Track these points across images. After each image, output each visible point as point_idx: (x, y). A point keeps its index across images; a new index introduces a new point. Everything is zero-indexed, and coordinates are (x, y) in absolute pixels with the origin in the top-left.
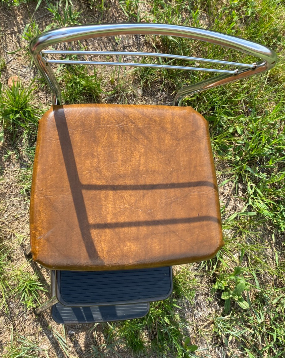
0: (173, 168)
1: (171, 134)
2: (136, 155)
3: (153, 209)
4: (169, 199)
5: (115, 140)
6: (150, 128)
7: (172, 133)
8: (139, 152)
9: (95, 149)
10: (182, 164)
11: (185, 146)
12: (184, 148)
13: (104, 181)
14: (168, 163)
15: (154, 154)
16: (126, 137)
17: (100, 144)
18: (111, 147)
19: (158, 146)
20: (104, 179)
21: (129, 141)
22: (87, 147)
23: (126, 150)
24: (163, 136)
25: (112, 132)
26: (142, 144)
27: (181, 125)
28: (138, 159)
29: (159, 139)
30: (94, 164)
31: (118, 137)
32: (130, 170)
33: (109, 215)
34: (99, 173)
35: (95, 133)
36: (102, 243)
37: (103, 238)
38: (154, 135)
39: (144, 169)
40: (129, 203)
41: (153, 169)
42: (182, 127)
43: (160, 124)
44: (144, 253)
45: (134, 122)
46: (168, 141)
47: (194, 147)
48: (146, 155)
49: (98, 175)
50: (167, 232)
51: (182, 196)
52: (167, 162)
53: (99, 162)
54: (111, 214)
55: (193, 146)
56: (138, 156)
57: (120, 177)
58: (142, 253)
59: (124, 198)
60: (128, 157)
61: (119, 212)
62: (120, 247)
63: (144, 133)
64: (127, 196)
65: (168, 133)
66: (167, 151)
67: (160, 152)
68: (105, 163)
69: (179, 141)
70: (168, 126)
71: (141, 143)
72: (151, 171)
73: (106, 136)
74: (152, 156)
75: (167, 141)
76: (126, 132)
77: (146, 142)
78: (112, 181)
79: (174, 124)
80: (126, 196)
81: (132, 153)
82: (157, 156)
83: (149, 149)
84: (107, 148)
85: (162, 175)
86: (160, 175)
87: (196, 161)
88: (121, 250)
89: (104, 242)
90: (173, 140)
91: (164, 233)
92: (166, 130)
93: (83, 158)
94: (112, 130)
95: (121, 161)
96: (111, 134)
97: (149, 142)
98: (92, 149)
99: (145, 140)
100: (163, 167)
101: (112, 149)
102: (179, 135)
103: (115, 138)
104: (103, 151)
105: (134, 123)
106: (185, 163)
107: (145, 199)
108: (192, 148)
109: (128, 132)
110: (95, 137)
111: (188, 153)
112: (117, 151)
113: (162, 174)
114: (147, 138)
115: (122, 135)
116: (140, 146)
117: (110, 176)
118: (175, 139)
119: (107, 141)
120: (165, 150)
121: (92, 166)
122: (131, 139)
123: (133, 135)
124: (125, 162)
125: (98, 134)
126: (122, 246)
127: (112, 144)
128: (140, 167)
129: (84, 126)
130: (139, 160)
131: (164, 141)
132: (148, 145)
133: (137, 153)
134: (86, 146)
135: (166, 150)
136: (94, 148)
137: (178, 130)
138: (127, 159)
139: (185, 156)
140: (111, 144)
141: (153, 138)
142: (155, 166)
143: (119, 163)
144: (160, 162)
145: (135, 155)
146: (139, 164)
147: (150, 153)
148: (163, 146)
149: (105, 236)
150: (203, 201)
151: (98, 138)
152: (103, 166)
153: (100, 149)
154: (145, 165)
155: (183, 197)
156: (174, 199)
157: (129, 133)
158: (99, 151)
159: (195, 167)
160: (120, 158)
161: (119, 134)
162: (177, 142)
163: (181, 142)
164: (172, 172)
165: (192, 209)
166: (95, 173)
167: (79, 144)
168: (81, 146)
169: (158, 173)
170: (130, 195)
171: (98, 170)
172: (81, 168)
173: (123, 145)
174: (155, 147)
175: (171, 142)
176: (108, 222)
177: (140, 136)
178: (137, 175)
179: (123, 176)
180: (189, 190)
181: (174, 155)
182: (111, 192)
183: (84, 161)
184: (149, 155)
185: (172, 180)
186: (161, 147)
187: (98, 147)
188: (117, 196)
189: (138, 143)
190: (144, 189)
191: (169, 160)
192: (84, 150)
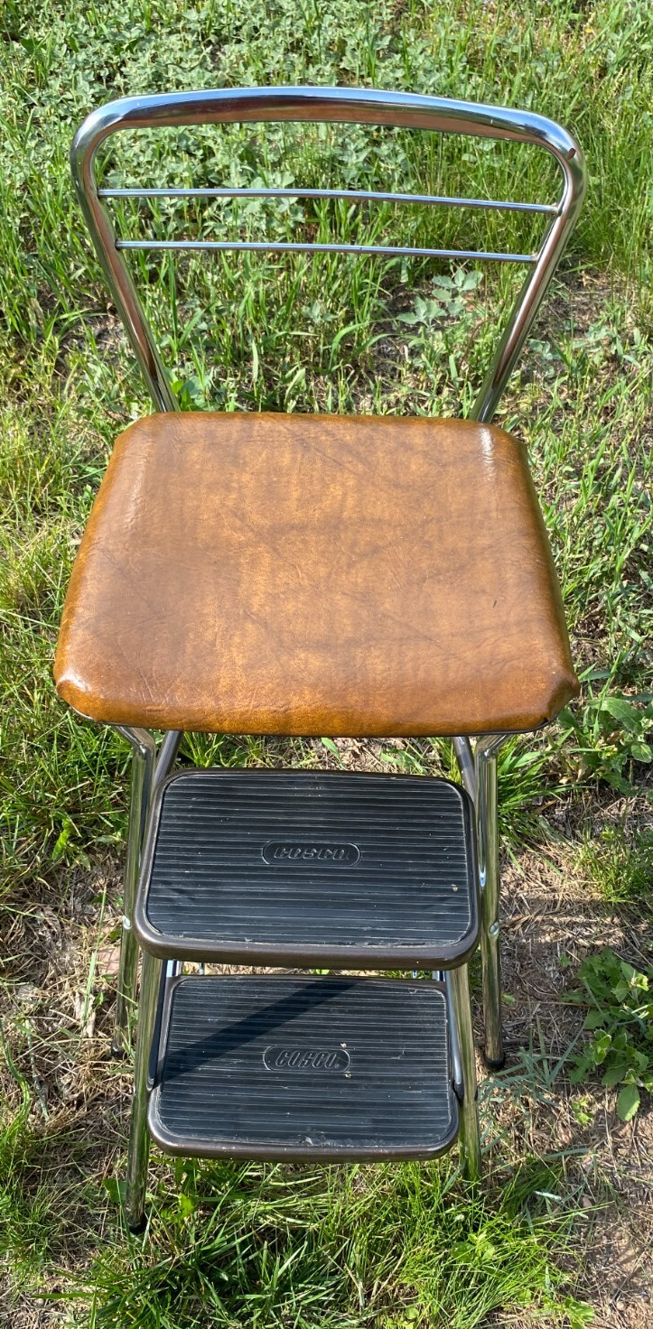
0: (429, 516)
1: (426, 454)
2: (336, 491)
3: (373, 590)
4: (418, 574)
5: (285, 463)
6: (372, 444)
7: (428, 454)
8: (343, 485)
9: (235, 477)
10: (453, 508)
13: (251, 534)
14: (416, 507)
15: (381, 490)
16: (314, 459)
17: (247, 469)
18: (275, 474)
19: (391, 475)
20: (252, 530)
21: (319, 464)
22: (215, 472)
23: (311, 481)
24: (404, 459)
25: (279, 449)
26: (351, 472)
28: (339, 498)
29: (395, 463)
30: (230, 504)
31: (294, 460)
32: (317, 516)
33: (257, 597)
34: (240, 519)
35: (239, 450)
36: (234, 649)
37: (237, 640)
38: (382, 457)
39: (355, 516)
40: (310, 577)
41: (376, 517)
42: (454, 443)
43: (397, 437)
44: (342, 675)
45: (334, 434)
46: (417, 467)
47: (485, 479)
48: (359, 491)
49: (238, 523)
50: (409, 638)
51: (452, 567)
52: (412, 505)
53: (242, 498)
54: (262, 596)
55: (483, 476)
56: (341, 493)
57: (292, 528)
58: (337, 674)
59: (300, 567)
60: (314, 493)
61: (284, 593)
62: (278, 660)
63: (358, 453)
64: (307, 565)
65: (417, 453)
66: (413, 485)
67: (397, 486)
68: (256, 502)
69: (444, 466)
70: (419, 440)
71: (349, 470)
72: (372, 520)
73: (264, 455)
74: (376, 493)
75: (414, 467)
76: (313, 450)
77: (360, 467)
78: (272, 534)
79: (434, 437)
80: (303, 564)
81: (325, 486)
82: (389, 494)
83: (368, 481)
84: (264, 476)
85: (399, 528)
86: (395, 527)
87: (489, 502)
88: (282, 665)
89: (238, 648)
90: (430, 465)
91: (401, 639)
92: (411, 448)
93: (204, 491)
94: (280, 447)
95: (297, 500)
96: (277, 453)
97: (370, 468)
98: (229, 475)
99: (360, 465)
100: (401, 513)
101: (275, 479)
102: (446, 456)
103: (286, 460)
104: (253, 482)
106: (461, 506)
107: (353, 571)
108: (479, 479)
109: (317, 450)
110: (236, 457)
111: (469, 488)
112: (289, 482)
113: (400, 525)
114: (364, 461)
115: (303, 456)
116: (346, 475)
117: (268, 527)
118: (435, 463)
119: (265, 465)
120: (408, 482)
121: (224, 505)
122: (324, 462)
123: (330, 455)
124: (303, 503)
125: (246, 451)
126: (285, 658)
127: (275, 471)
128: (345, 513)
129: (214, 438)
130: (343, 500)
131: (408, 467)
132: (366, 473)
133: (338, 487)
134: (214, 470)
135: (411, 483)
136: (231, 474)
137: (443, 448)
138: (313, 496)
139: (459, 493)
140: (275, 469)
141: (378, 462)
142: (383, 511)
143: (293, 504)
144: (397, 505)
145: (332, 490)
146: (343, 505)
147: (371, 488)
148: (405, 476)
149: (244, 635)
150: (508, 576)
151: (244, 459)
152: (248, 506)
153: (246, 478)
154: (357, 509)
155: (454, 570)
156: (430, 573)
157: (321, 452)
158: (244, 480)
159: (486, 512)
160: (295, 495)
161: (294, 452)
162: (442, 470)
163: (451, 470)
164: (425, 523)
165: (476, 593)
166: (231, 520)
167: (198, 467)
168: (202, 470)
169: (390, 525)
170: (316, 563)
171: (239, 514)
172: (198, 507)
173: (303, 472)
174: (385, 478)
175: (425, 468)
176: (255, 610)
177: (346, 458)
178: (336, 527)
179: (302, 528)
180: (472, 556)
181: (433, 492)
182: (266, 555)
183: (204, 495)
184: (367, 491)
185: (426, 538)
186: (399, 477)
187: (241, 473)
188: (282, 563)
189: (341, 470)
190: (353, 553)
191: (418, 500)
192: (209, 477)
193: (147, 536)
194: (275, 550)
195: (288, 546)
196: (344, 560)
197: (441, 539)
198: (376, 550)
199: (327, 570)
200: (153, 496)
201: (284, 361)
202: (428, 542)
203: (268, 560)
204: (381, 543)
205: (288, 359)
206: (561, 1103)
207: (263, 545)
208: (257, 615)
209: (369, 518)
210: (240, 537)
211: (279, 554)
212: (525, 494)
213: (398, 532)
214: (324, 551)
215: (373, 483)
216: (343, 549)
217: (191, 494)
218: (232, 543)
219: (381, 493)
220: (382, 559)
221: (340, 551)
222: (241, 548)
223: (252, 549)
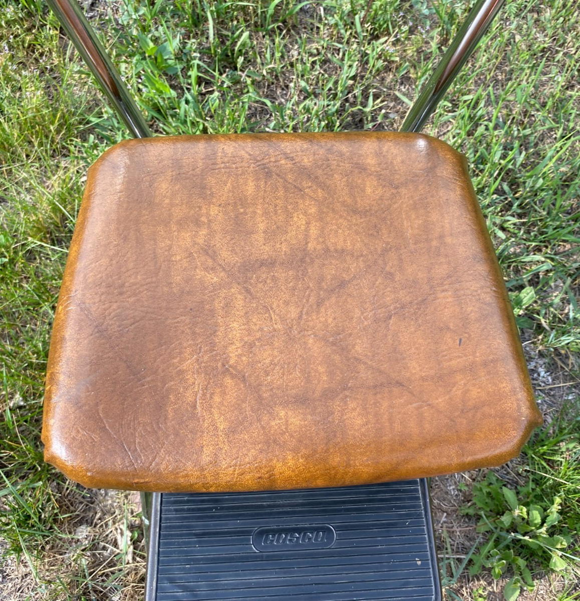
0: (388, 243)
1: (379, 176)
2: (299, 220)
3: (343, 331)
4: (384, 310)
5: (250, 192)
6: (328, 166)
7: (381, 175)
8: (305, 213)
9: (204, 211)
10: (409, 233)
11: (412, 197)
12: (411, 202)
13: (222, 274)
14: (375, 233)
15: (341, 217)
16: (276, 186)
17: (215, 200)
18: (241, 205)
19: (349, 201)
20: (224, 270)
21: (281, 193)
22: (184, 206)
23: (276, 211)
24: (359, 181)
25: (243, 177)
26: (311, 198)
27: (399, 159)
28: (303, 227)
29: (351, 186)
30: (201, 241)
31: (257, 187)
32: (284, 249)
33: (234, 347)
34: (211, 257)
35: (205, 179)
36: (215, 411)
37: (217, 399)
38: (338, 180)
39: (319, 247)
40: (283, 319)
41: (339, 247)
42: (402, 162)
43: (350, 159)
44: (322, 434)
45: (292, 157)
46: (372, 189)
47: (435, 199)
48: (321, 219)
49: (210, 262)
50: (382, 384)
51: (416, 301)
52: (371, 232)
53: (211, 235)
54: (238, 345)
55: (433, 196)
56: (304, 222)
57: (262, 264)
58: (317, 434)
59: (272, 308)
60: (280, 224)
61: (259, 339)
62: (259, 420)
63: (317, 177)
64: (278, 306)
65: (371, 175)
66: (370, 210)
67: (355, 212)
68: (225, 237)
69: (397, 188)
70: (371, 161)
71: (310, 196)
72: (336, 251)
73: (229, 184)
74: (337, 219)
75: (369, 190)
76: (275, 176)
78: (243, 273)
79: (384, 156)
80: (275, 304)
81: (289, 216)
82: (348, 221)
83: (328, 207)
84: (231, 207)
85: (362, 258)
86: (357, 258)
87: (443, 227)
88: (263, 428)
89: (219, 409)
90: (384, 186)
91: (375, 387)
92: (365, 169)
93: (174, 228)
94: (243, 173)
95: (264, 232)
96: (242, 181)
97: (329, 193)
98: (197, 209)
99: (319, 190)
100: (362, 241)
101: (242, 210)
102: (397, 177)
103: (250, 188)
104: (221, 214)
105: (292, 159)
106: (416, 231)
107: (323, 310)
108: (430, 200)
109: (278, 175)
110: (204, 188)
111: (422, 211)
112: (255, 212)
113: (362, 255)
114: (323, 186)
115: (266, 182)
116: (307, 203)
117: (239, 264)
118: (388, 185)
119: (231, 195)
120: (365, 207)
121: (195, 243)
122: (286, 189)
123: (291, 181)
124: (272, 234)
125: (211, 181)
126: (265, 418)
127: (242, 201)
128: (310, 245)
129: (181, 167)
130: (307, 230)
131: (363, 191)
132: (325, 199)
133: (301, 216)
134: (182, 204)
135: (368, 208)
136: (200, 208)
137: (394, 167)
138: (278, 228)
139: (413, 216)
140: (241, 199)
141: (335, 186)
142: (345, 240)
143: (259, 237)
144: (357, 233)
145: (295, 219)
146: (307, 236)
147: (331, 215)
148: (362, 200)
149: (224, 393)
150: (469, 309)
151: (211, 189)
152: (219, 241)
153: (214, 210)
154: (321, 240)
155: (417, 304)
156: (395, 308)
157: (282, 178)
158: (212, 213)
159: (441, 237)
160: (262, 226)
161: (258, 179)
162: (394, 191)
163: (403, 191)
164: (385, 251)
165: (441, 330)
166: (203, 259)
167: (167, 201)
168: (172, 205)
169: (352, 255)
170: (286, 303)
171: (210, 252)
172: (170, 247)
173: (267, 200)
174: (343, 203)
175: (380, 191)
176: (232, 362)
177: (306, 184)
178: (302, 260)
179: (270, 264)
180: (432, 287)
181: (389, 217)
182: (239, 296)
183: (176, 233)
184: (329, 219)
185: (388, 269)
186: (356, 202)
187: (209, 206)
188: (255, 305)
189: (303, 197)
190: (320, 289)
191: (376, 226)
192: (178, 212)
193: (122, 286)
194: (248, 291)
195: (260, 285)
196: (312, 300)
197: (402, 269)
198: (342, 284)
199: (299, 310)
200: (125, 239)
201: (232, 25)
202: (389, 273)
203: (241, 303)
204: (347, 278)
205: (235, 23)
206: (464, 589)
207: (235, 285)
208: (235, 368)
209: (332, 249)
210: (213, 278)
211: (251, 294)
212: (473, 214)
213: (362, 265)
214: (294, 288)
215: (333, 209)
216: (311, 285)
217: (162, 233)
218: (206, 285)
219: (341, 221)
220: (349, 295)
221: (308, 287)
222: (214, 290)
223: (225, 291)
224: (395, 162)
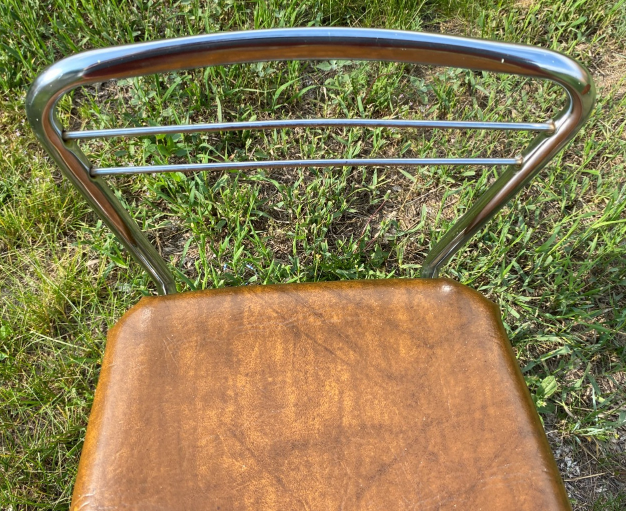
0: (428, 416)
1: (412, 334)
2: (332, 389)
4: (429, 500)
5: (278, 357)
6: (358, 322)
7: (413, 332)
8: (338, 381)
9: (231, 382)
10: (450, 403)
11: (449, 359)
12: (448, 365)
13: (252, 460)
14: (414, 404)
15: (376, 384)
16: (305, 348)
17: (242, 369)
18: (269, 373)
19: (383, 364)
20: (253, 455)
21: (311, 357)
22: (209, 378)
23: (306, 379)
24: (392, 341)
25: (271, 339)
26: (343, 361)
27: (431, 314)
28: (336, 398)
29: (384, 347)
30: (227, 420)
31: (286, 350)
32: (317, 426)
34: (240, 441)
35: (231, 344)
38: (370, 340)
39: (354, 422)
41: (376, 422)
42: (435, 317)
43: (381, 314)
45: (321, 314)
46: (405, 350)
47: (473, 361)
48: (355, 387)
49: (238, 446)
51: (463, 489)
52: (409, 402)
53: (238, 412)
55: (470, 358)
56: (337, 392)
57: (294, 447)
59: (307, 503)
60: (311, 395)
63: (347, 336)
64: (314, 499)
65: (403, 332)
66: (406, 375)
67: (390, 377)
68: (253, 413)
69: (432, 347)
70: (402, 317)
71: (341, 359)
72: (373, 426)
73: (256, 349)
74: (372, 388)
75: (403, 351)
76: (303, 337)
77: (352, 355)
78: (274, 458)
79: (415, 311)
80: (310, 497)
81: (321, 384)
82: (384, 388)
83: (361, 372)
84: (258, 377)
85: (401, 436)
86: (397, 435)
87: (484, 394)
90: (419, 346)
92: (397, 326)
93: (199, 405)
94: (271, 335)
95: (294, 406)
96: (269, 344)
97: (361, 355)
98: (223, 381)
99: (351, 352)
100: (400, 414)
101: (270, 379)
102: (431, 334)
103: (278, 353)
104: (248, 386)
105: (321, 315)
106: (458, 400)
107: (363, 503)
108: (468, 363)
109: (307, 335)
110: (229, 354)
111: (460, 376)
112: (284, 382)
113: (401, 432)
114: (355, 347)
115: (295, 344)
116: (339, 368)
117: (269, 448)
118: (422, 344)
119: (258, 361)
120: (401, 371)
121: (221, 424)
122: (317, 352)
123: (320, 342)
124: (304, 408)
125: (238, 346)
127: (270, 368)
128: (344, 419)
129: (206, 331)
130: (341, 401)
131: (397, 351)
132: (358, 362)
133: (333, 384)
134: (208, 375)
135: (403, 373)
136: (226, 379)
137: (426, 323)
138: (310, 399)
139: (452, 382)
140: (269, 366)
141: (368, 347)
142: (382, 413)
143: (289, 411)
144: (394, 403)
145: (327, 388)
146: (341, 409)
147: (365, 381)
148: (396, 363)
150: (522, 498)
151: (237, 356)
152: (247, 421)
153: (241, 381)
154: (356, 413)
155: (466, 492)
156: (442, 498)
157: (311, 339)
158: (239, 385)
159: (484, 407)
160: (292, 398)
161: (286, 342)
162: (429, 351)
163: (439, 351)
164: (426, 425)
166: (230, 442)
167: (192, 373)
168: (196, 377)
169: (391, 431)
170: (323, 495)
171: (237, 433)
172: (195, 429)
173: (297, 367)
174: (377, 367)
175: (414, 352)
177: (337, 344)
178: (337, 440)
179: (302, 445)
180: (480, 470)
181: (426, 383)
182: (270, 489)
183: (201, 412)
184: (363, 387)
185: (430, 448)
186: (390, 366)
187: (236, 376)
188: (288, 500)
189: (334, 361)
190: (359, 476)
191: (413, 395)
192: (203, 386)
193: (144, 481)
194: (279, 481)
195: (292, 473)
196: (351, 489)
197: (446, 449)
198: (382, 469)
199: (338, 503)
200: (148, 422)
202: (433, 454)
203: (273, 496)
204: (386, 459)
207: (266, 474)
209: (369, 424)
210: (241, 467)
211: (283, 486)
213: (402, 443)
214: (330, 477)
215: (367, 375)
216: (348, 471)
217: (187, 412)
218: (234, 476)
219: (376, 388)
220: (390, 483)
221: (346, 474)
222: (244, 482)
223: (255, 483)
224: (427, 317)
